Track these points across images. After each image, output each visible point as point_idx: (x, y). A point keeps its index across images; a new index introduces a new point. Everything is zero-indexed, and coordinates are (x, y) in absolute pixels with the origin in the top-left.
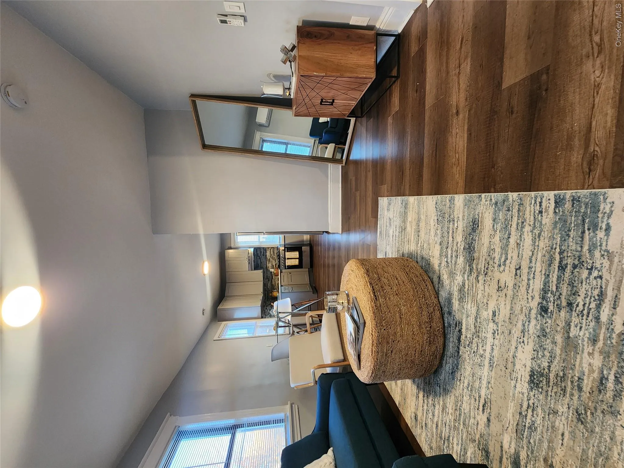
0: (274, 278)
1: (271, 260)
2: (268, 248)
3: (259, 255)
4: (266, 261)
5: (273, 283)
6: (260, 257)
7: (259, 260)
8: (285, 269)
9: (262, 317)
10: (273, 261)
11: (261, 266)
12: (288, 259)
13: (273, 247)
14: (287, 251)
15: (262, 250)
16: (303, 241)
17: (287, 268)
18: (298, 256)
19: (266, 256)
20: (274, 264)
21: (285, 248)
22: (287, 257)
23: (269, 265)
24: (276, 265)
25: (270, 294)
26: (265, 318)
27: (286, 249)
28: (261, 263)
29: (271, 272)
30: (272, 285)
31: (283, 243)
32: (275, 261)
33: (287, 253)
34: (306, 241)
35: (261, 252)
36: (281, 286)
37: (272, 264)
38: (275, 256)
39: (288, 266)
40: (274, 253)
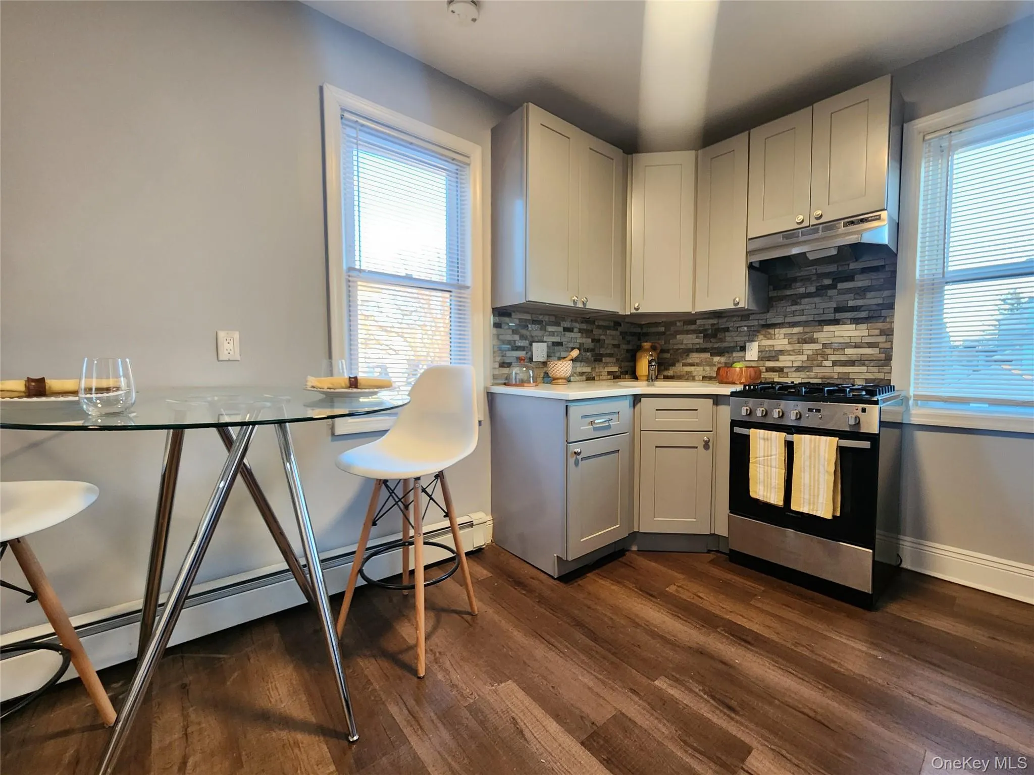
0: (716, 359)
1: (809, 348)
2: (888, 333)
3: (840, 286)
4: (805, 324)
5: (695, 357)
6: (831, 292)
7: (812, 289)
8: (734, 423)
9: (501, 313)
10: (799, 360)
11: (781, 298)
12: (790, 446)
13: (889, 359)
14: (841, 450)
15: (873, 299)
16: (922, 533)
17: (738, 430)
18: (805, 510)
19: (836, 322)
20: (784, 361)
21: (874, 438)
22: (803, 442)
23: (780, 340)
24: (780, 370)
25: (647, 345)
26: (497, 325)
27: (866, 445)
28: (795, 300)
29: (743, 349)
30: (688, 351)
31: (915, 420)
32: (798, 369)
33: (827, 447)
34: (920, 556)
35: (861, 292)
36: (636, 399)
37: (781, 352)
38: (826, 371)
39: (747, 437)
40: (852, 363)
